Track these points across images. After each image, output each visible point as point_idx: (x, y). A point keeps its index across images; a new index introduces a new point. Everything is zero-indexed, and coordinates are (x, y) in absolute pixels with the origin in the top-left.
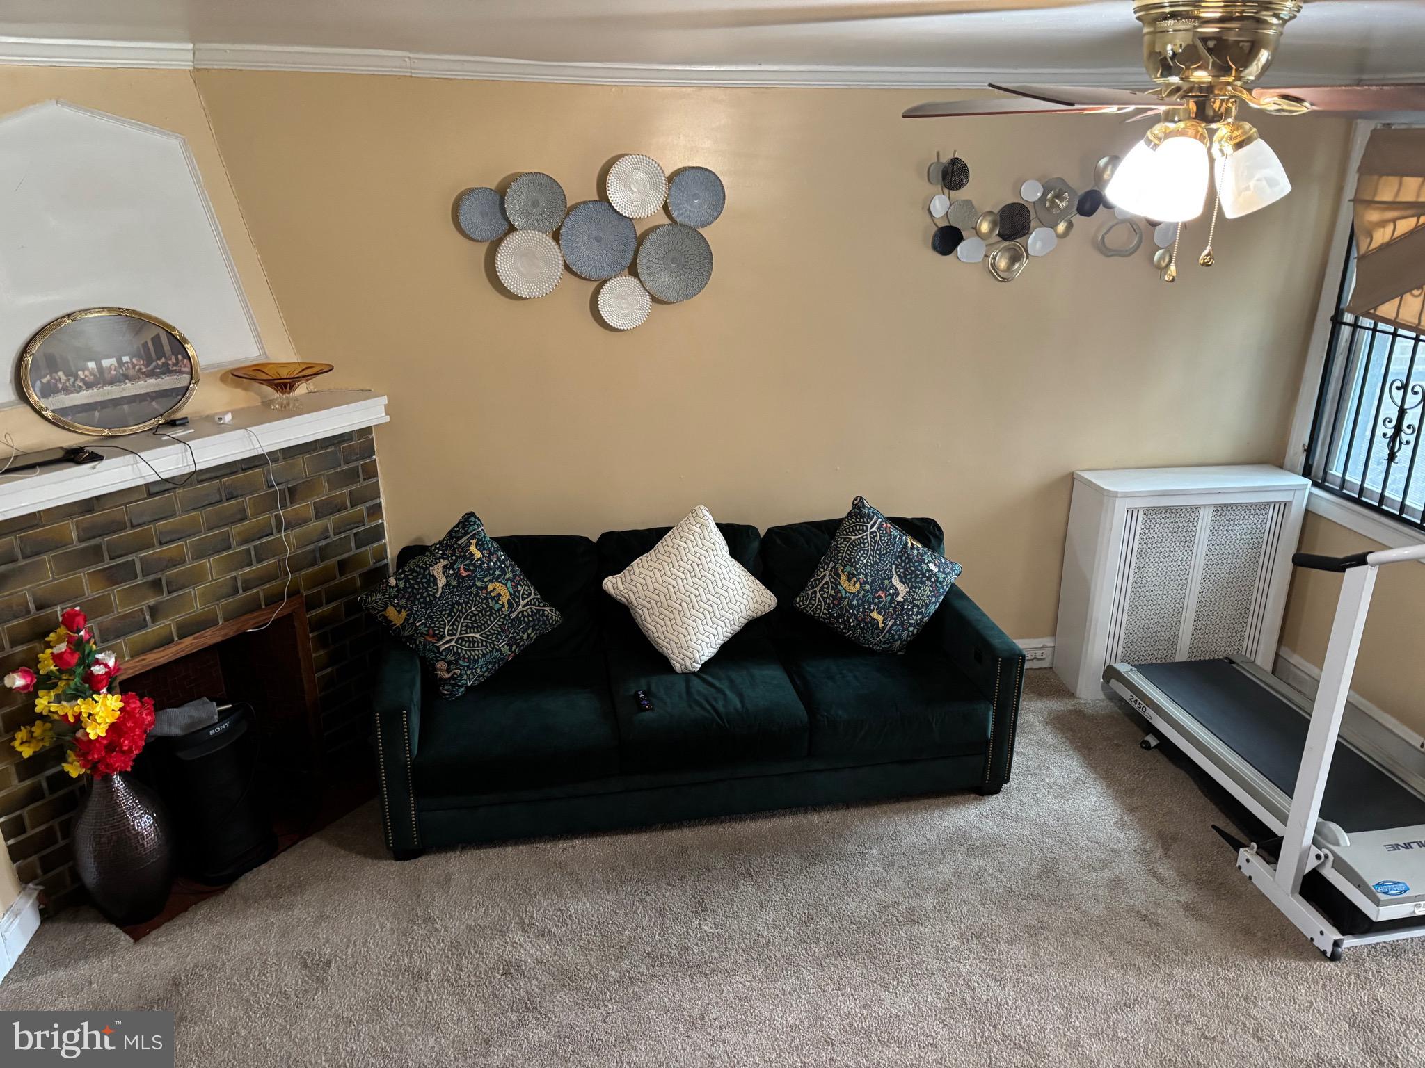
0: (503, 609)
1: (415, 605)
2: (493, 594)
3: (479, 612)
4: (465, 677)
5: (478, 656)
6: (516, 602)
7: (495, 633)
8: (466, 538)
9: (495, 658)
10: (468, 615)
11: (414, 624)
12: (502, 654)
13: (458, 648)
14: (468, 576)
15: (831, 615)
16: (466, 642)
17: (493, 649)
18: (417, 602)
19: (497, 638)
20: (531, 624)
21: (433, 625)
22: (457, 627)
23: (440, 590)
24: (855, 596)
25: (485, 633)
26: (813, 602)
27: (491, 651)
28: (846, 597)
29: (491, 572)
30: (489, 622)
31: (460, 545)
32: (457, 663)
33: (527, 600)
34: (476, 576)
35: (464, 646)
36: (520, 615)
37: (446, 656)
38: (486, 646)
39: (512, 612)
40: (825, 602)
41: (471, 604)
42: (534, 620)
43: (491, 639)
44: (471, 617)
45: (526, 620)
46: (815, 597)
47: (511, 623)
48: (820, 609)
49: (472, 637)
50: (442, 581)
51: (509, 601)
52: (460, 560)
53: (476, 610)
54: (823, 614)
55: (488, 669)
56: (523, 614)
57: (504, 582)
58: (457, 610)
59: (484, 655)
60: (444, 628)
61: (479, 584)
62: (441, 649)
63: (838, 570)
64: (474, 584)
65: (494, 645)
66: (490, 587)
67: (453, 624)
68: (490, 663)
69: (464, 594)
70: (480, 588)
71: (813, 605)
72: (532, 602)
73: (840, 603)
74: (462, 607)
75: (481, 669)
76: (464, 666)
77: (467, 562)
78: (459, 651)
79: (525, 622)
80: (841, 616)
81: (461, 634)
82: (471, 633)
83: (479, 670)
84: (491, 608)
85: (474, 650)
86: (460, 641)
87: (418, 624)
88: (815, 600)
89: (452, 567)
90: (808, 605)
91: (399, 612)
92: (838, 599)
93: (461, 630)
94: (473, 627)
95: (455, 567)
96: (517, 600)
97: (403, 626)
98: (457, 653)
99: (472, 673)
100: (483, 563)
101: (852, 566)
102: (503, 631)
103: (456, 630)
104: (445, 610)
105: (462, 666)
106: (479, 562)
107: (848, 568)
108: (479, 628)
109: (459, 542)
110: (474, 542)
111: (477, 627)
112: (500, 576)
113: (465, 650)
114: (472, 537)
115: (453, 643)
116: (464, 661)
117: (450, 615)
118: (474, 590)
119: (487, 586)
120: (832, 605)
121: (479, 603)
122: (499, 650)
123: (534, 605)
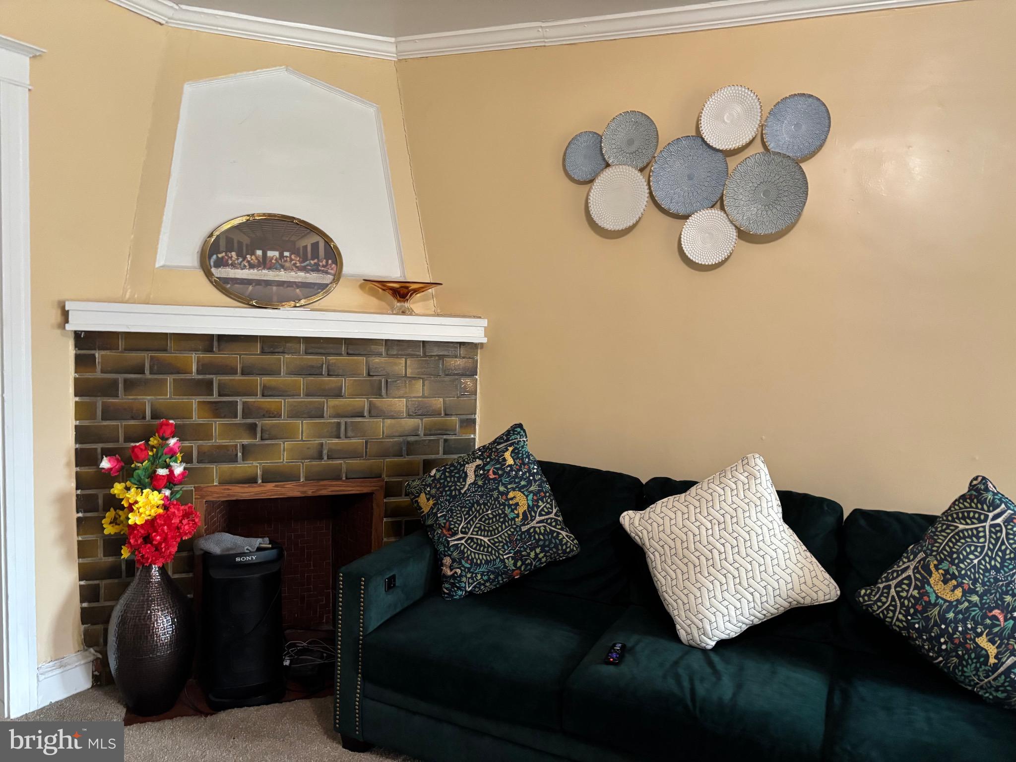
0: (517, 520)
1: (442, 496)
2: (511, 502)
3: (495, 516)
4: (464, 579)
5: (481, 561)
6: (531, 516)
7: (502, 542)
8: (506, 444)
9: (498, 568)
10: (483, 517)
11: (436, 514)
12: (505, 567)
13: (465, 547)
14: (494, 479)
15: (910, 626)
16: (475, 543)
17: (497, 558)
18: (444, 493)
19: (503, 547)
20: (541, 543)
21: (451, 519)
22: (471, 526)
23: (467, 486)
24: (951, 605)
25: (493, 539)
26: (884, 599)
27: (494, 560)
28: (935, 605)
29: (517, 480)
30: (500, 529)
31: (498, 449)
32: (460, 563)
33: (543, 518)
34: (501, 480)
35: (471, 547)
36: (532, 530)
37: (452, 552)
38: (491, 553)
39: (524, 525)
40: (902, 604)
41: (489, 507)
42: (545, 540)
43: (496, 547)
44: (486, 520)
45: (537, 537)
46: (888, 593)
47: (521, 536)
48: (894, 612)
49: (481, 540)
50: (471, 479)
51: (524, 513)
52: (492, 463)
53: (492, 514)
54: (898, 619)
55: (489, 578)
56: (534, 530)
57: (526, 493)
58: (476, 509)
59: (487, 562)
60: (459, 525)
61: (502, 489)
62: (451, 544)
63: (929, 565)
64: (497, 488)
65: (499, 554)
66: (511, 495)
67: (469, 522)
68: (493, 573)
69: (486, 495)
70: (502, 493)
71: (884, 603)
72: (549, 521)
73: (925, 610)
74: (481, 508)
75: (482, 575)
76: (465, 568)
77: (498, 466)
78: (466, 550)
79: (535, 538)
80: (926, 629)
81: (472, 534)
82: (481, 535)
83: (479, 577)
84: (506, 515)
85: (479, 554)
86: (469, 541)
87: (439, 515)
88: (887, 598)
89: (483, 468)
90: (876, 602)
91: (428, 500)
92: (923, 604)
93: (473, 531)
94: (485, 530)
95: (486, 468)
96: (533, 514)
97: (428, 514)
98: (462, 552)
99: (472, 578)
100: (512, 470)
101: (952, 563)
102: (511, 541)
103: (469, 529)
104: (465, 507)
105: (463, 566)
106: (509, 469)
107: (945, 565)
108: (489, 533)
109: (498, 447)
110: (511, 449)
111: (488, 531)
112: (524, 486)
113: (470, 552)
114: (510, 445)
115: (463, 541)
116: (466, 562)
117: (468, 513)
118: (495, 494)
119: (508, 493)
120: (912, 611)
121: (496, 507)
122: (503, 561)
123: (550, 524)
